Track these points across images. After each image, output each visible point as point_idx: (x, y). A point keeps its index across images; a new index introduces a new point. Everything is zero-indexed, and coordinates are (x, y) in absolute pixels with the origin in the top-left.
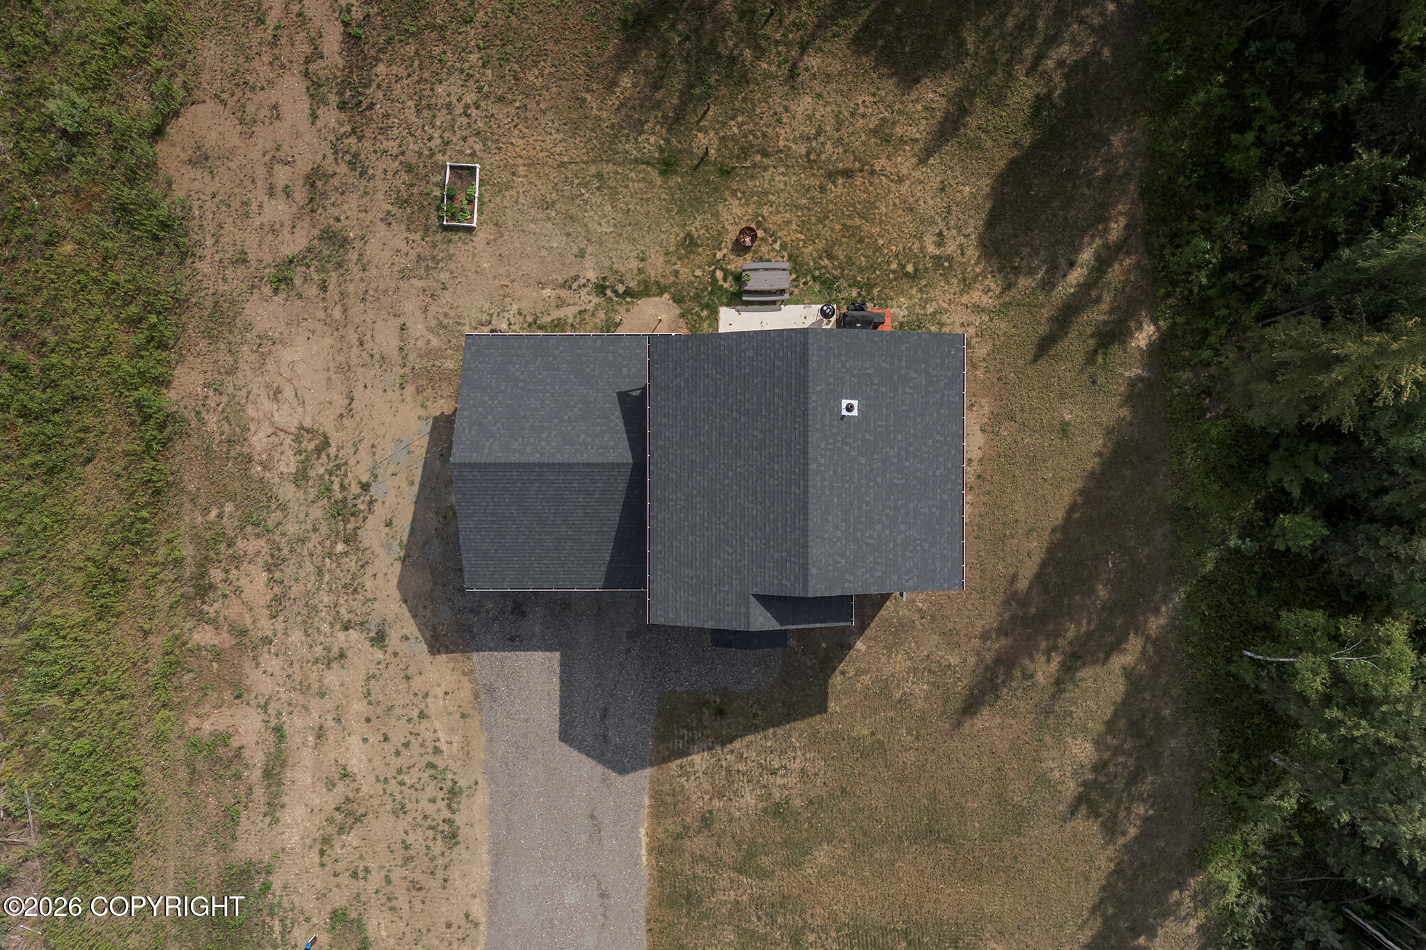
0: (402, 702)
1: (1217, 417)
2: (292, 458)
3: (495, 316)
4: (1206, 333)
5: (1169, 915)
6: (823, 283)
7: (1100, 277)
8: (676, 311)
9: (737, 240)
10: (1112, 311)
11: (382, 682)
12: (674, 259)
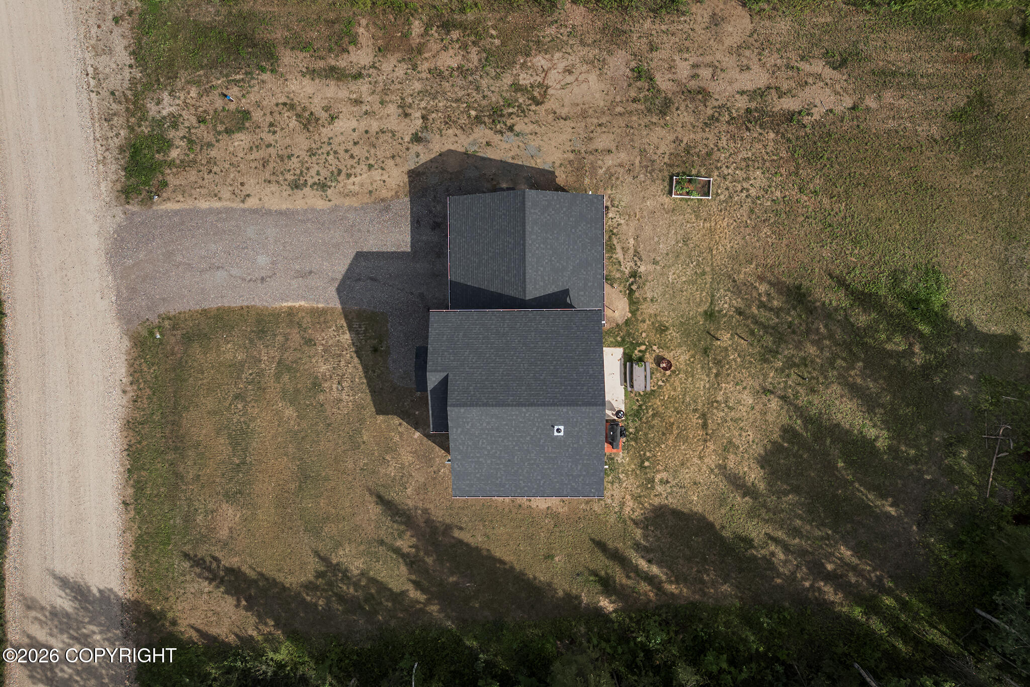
0: (378, 153)
1: (557, 648)
2: (529, 82)
3: (616, 209)
4: (608, 641)
5: (259, 619)
6: (638, 411)
7: (642, 578)
8: (621, 321)
9: (664, 359)
10: (621, 585)
11: (390, 140)
12: (652, 320)
